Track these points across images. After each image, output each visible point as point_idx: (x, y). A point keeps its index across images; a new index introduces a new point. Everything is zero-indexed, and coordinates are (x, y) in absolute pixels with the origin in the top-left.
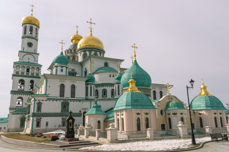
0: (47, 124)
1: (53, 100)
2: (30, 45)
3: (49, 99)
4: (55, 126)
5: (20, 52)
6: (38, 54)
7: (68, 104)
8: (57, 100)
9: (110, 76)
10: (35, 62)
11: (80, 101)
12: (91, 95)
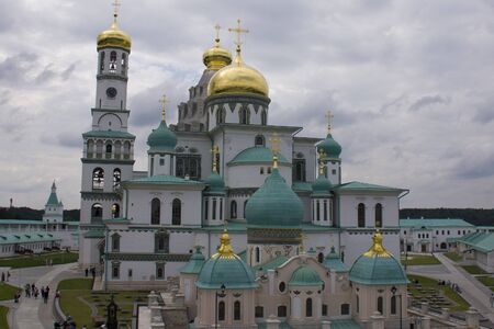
0: (130, 273)
1: (140, 229)
2: (112, 93)
3: (133, 229)
4: (144, 278)
5: (93, 110)
6: (128, 112)
7: (167, 237)
8: (146, 229)
9: (262, 172)
10: (123, 130)
11: (190, 230)
12: (214, 218)
